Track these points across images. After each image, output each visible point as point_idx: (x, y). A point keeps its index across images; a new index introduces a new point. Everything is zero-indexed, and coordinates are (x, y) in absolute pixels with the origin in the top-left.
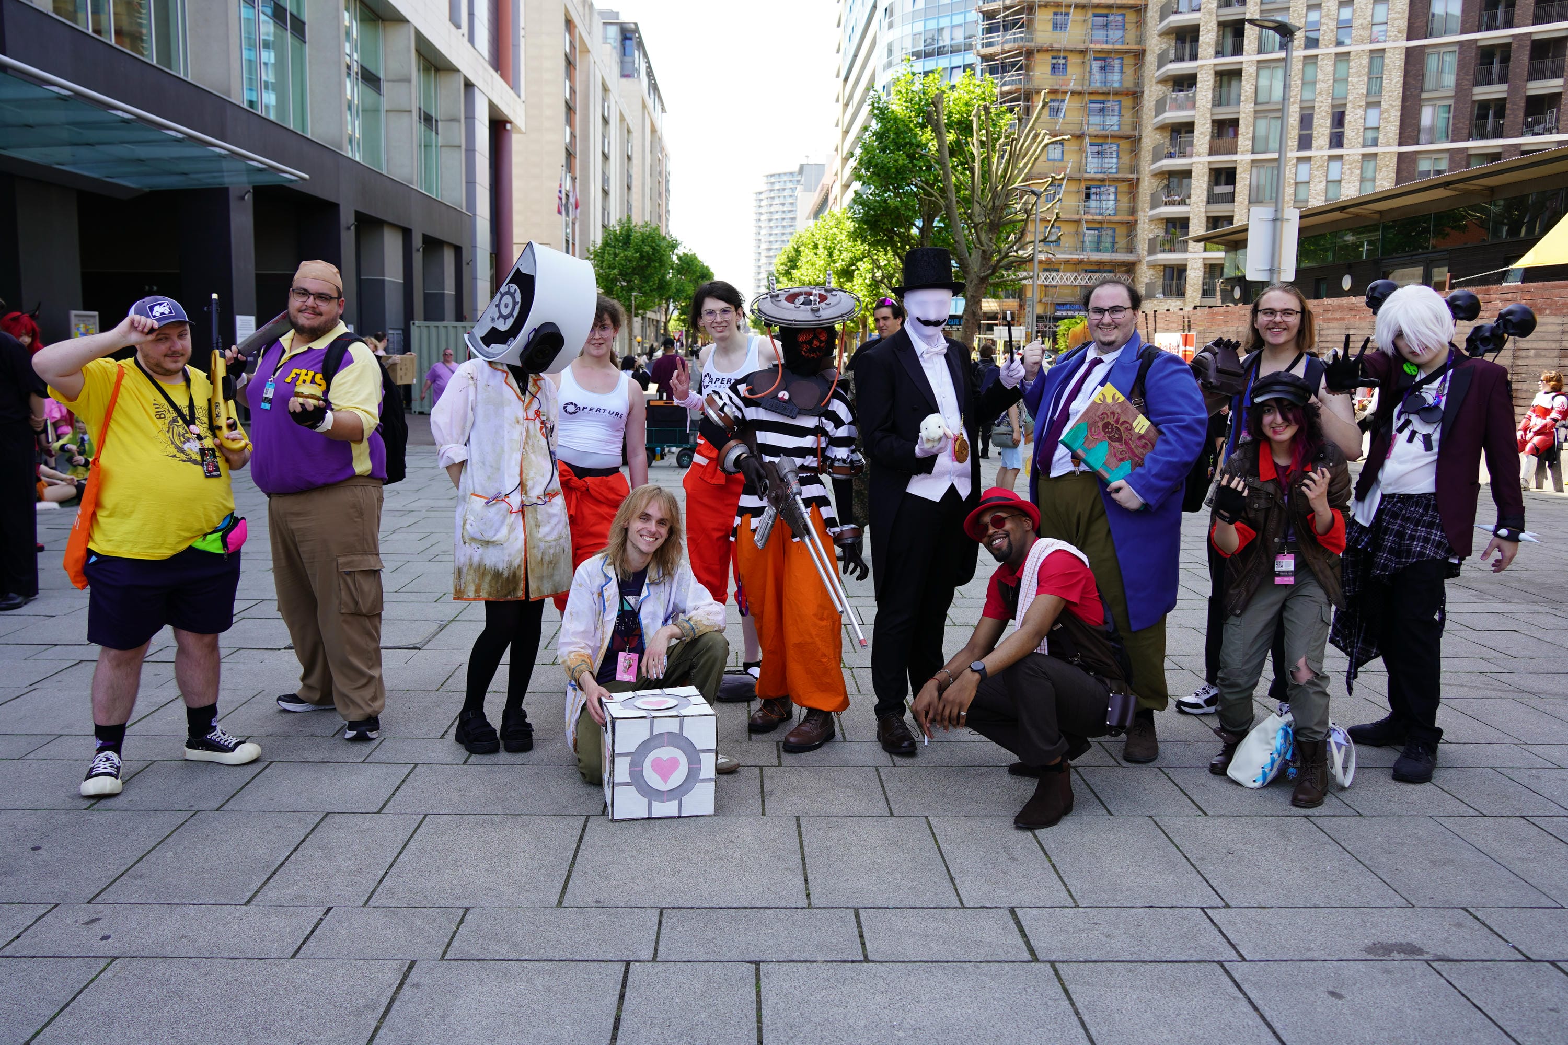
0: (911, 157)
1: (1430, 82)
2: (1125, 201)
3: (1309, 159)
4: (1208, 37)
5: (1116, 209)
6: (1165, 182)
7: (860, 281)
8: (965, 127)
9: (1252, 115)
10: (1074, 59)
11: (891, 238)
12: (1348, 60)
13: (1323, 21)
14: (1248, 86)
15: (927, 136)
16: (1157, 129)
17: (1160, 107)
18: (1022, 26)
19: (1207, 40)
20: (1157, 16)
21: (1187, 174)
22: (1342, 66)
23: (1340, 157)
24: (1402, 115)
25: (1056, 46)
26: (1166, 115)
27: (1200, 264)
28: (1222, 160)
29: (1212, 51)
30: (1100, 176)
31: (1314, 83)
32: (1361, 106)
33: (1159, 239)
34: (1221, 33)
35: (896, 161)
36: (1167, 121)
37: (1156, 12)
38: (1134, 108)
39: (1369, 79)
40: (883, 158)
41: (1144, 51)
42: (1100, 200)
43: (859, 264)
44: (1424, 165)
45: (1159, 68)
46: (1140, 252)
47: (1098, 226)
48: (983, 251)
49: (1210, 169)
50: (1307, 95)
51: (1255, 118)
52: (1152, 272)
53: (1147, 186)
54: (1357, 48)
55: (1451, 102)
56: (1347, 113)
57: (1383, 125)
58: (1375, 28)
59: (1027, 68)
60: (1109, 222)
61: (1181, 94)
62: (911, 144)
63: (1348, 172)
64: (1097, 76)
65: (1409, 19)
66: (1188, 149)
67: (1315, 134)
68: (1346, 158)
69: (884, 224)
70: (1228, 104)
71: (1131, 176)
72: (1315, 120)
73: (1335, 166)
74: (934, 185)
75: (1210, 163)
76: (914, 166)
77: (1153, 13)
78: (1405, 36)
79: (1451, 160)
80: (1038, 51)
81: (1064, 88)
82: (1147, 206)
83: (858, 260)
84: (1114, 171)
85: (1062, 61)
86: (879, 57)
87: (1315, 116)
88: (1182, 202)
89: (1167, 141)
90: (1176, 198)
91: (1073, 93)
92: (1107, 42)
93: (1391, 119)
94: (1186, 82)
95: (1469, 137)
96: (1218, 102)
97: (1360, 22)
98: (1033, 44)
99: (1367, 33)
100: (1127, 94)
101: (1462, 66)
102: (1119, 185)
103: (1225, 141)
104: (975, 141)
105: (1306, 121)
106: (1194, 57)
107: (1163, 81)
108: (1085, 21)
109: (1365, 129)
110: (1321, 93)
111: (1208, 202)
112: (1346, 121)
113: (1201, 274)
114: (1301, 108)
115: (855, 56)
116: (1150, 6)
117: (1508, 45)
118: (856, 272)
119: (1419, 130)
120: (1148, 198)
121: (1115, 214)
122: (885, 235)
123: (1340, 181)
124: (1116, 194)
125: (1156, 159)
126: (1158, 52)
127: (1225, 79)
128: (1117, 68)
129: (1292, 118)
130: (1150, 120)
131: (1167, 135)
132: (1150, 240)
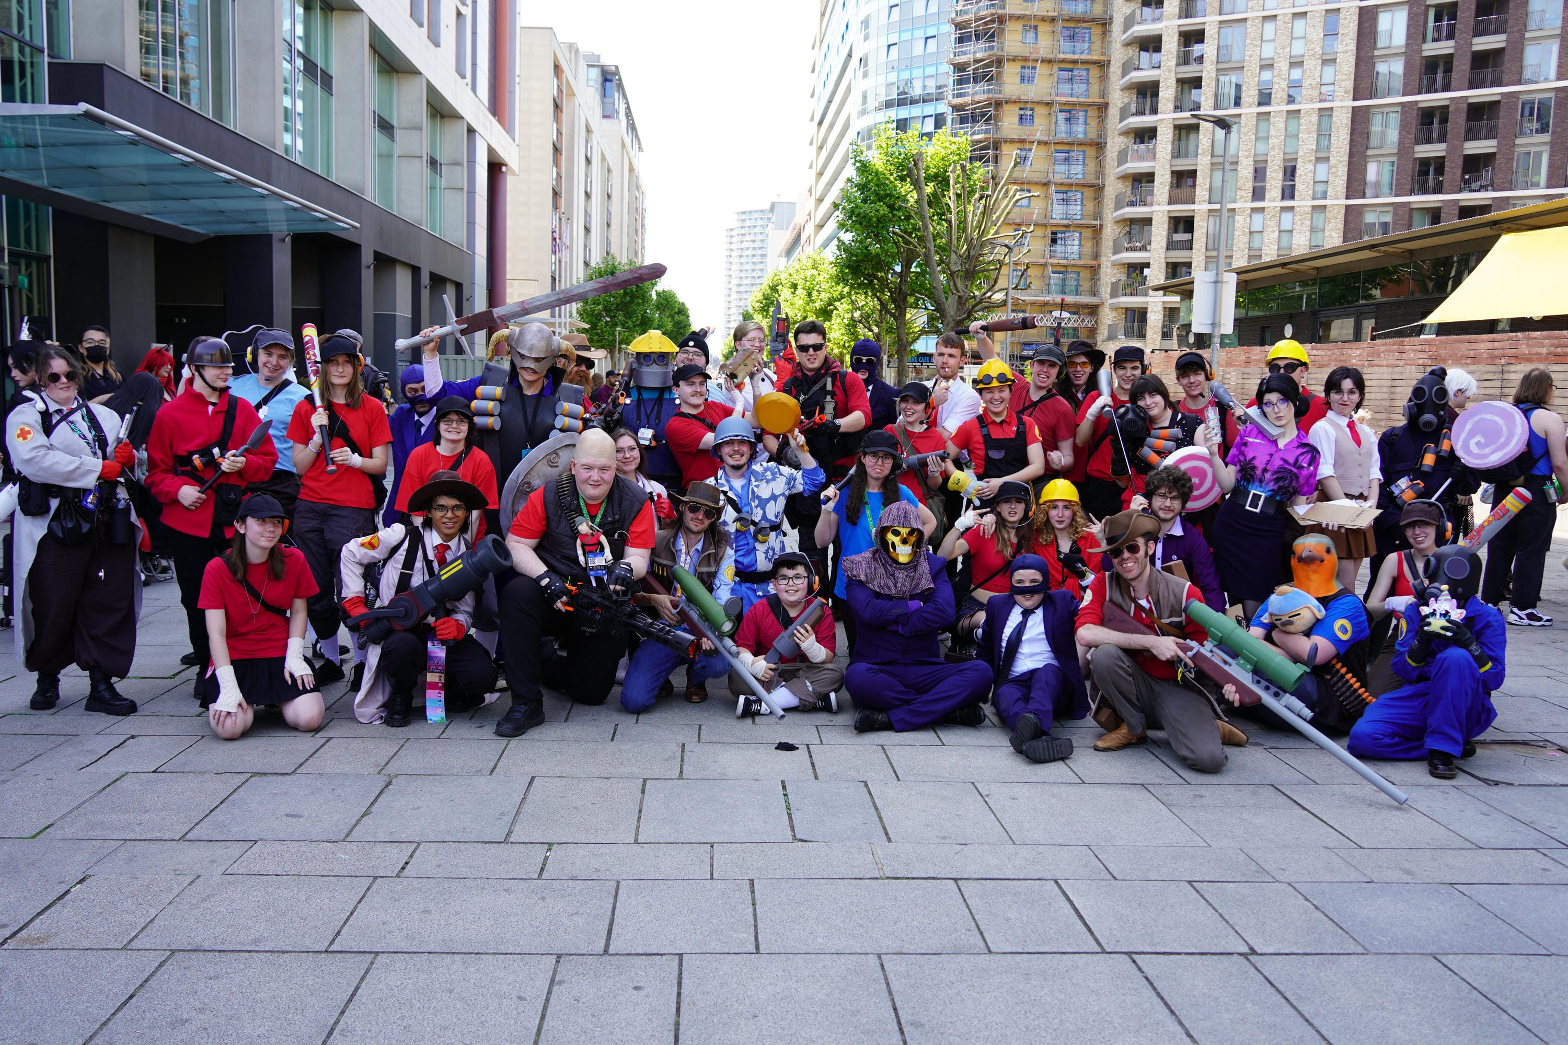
0: (891, 207)
1: (1374, 141)
2: (1088, 245)
3: (1262, 210)
4: (1167, 93)
5: (1080, 254)
6: (1127, 229)
7: (839, 320)
8: (942, 180)
9: (1209, 166)
10: (1040, 111)
11: (871, 282)
12: (1299, 118)
13: (1275, 80)
14: (1205, 140)
15: (905, 188)
16: (1119, 178)
17: (1122, 157)
18: (991, 79)
19: (1167, 96)
20: (1119, 71)
21: (1148, 221)
22: (1293, 123)
23: (1293, 207)
24: (1349, 170)
25: (1023, 98)
26: (1128, 165)
27: (1160, 308)
28: (1181, 209)
29: (1171, 106)
30: (1065, 222)
31: (1267, 138)
32: (1311, 161)
33: (1121, 283)
34: (1180, 89)
35: (877, 211)
36: (1129, 171)
37: (1118, 67)
38: (1097, 158)
39: (1318, 135)
40: (866, 208)
41: (1107, 104)
42: (1065, 245)
43: (837, 304)
44: (1370, 218)
45: (1121, 120)
46: (1103, 295)
47: (1063, 270)
48: (959, 297)
49: (1170, 218)
50: (1261, 148)
51: (1212, 170)
52: (1114, 314)
53: (1110, 232)
54: (1308, 106)
55: (1394, 159)
56: (1298, 167)
57: (1331, 179)
58: (1324, 89)
59: (997, 118)
60: (1074, 266)
61: (1142, 146)
62: (890, 195)
63: (1299, 222)
64: (1063, 127)
65: (1355, 81)
66: (1149, 198)
67: (1268, 186)
68: (1297, 209)
69: (866, 269)
70: (1187, 156)
71: (1094, 222)
72: (1268, 174)
73: (1287, 217)
74: (911, 233)
75: (1169, 211)
76: (894, 215)
77: (1115, 69)
78: (1351, 96)
79: (1395, 214)
80: (1006, 102)
81: (1031, 138)
82: (1109, 251)
83: (835, 300)
84: (1079, 217)
85: (1029, 112)
86: (853, 105)
87: (1268, 170)
88: (1143, 248)
89: (1129, 189)
90: (1138, 244)
91: (1039, 143)
92: (1072, 95)
93: (1339, 173)
94: (1146, 135)
95: (1411, 192)
96: (1177, 154)
97: (1309, 82)
98: (1001, 96)
99: (1317, 93)
100: (1091, 145)
101: (1404, 126)
102: (1084, 231)
103: (1184, 191)
104: (951, 194)
105: (1259, 173)
106: (1154, 111)
107: (1125, 133)
108: (1051, 75)
109: (1315, 182)
110: (1273, 148)
111: (1168, 249)
112: (1297, 175)
113: (1161, 317)
114: (1254, 161)
115: (830, 102)
116: (1113, 62)
117: (1447, 107)
118: (835, 312)
119: (1365, 185)
120: (1111, 244)
121: (1079, 259)
122: (865, 279)
123: (1292, 231)
124: (1080, 239)
125: (1118, 206)
126: (1120, 105)
127: (1183, 132)
128: (1081, 120)
129: (1246, 171)
130: (1113, 170)
131: (1129, 184)
132: (1112, 284)
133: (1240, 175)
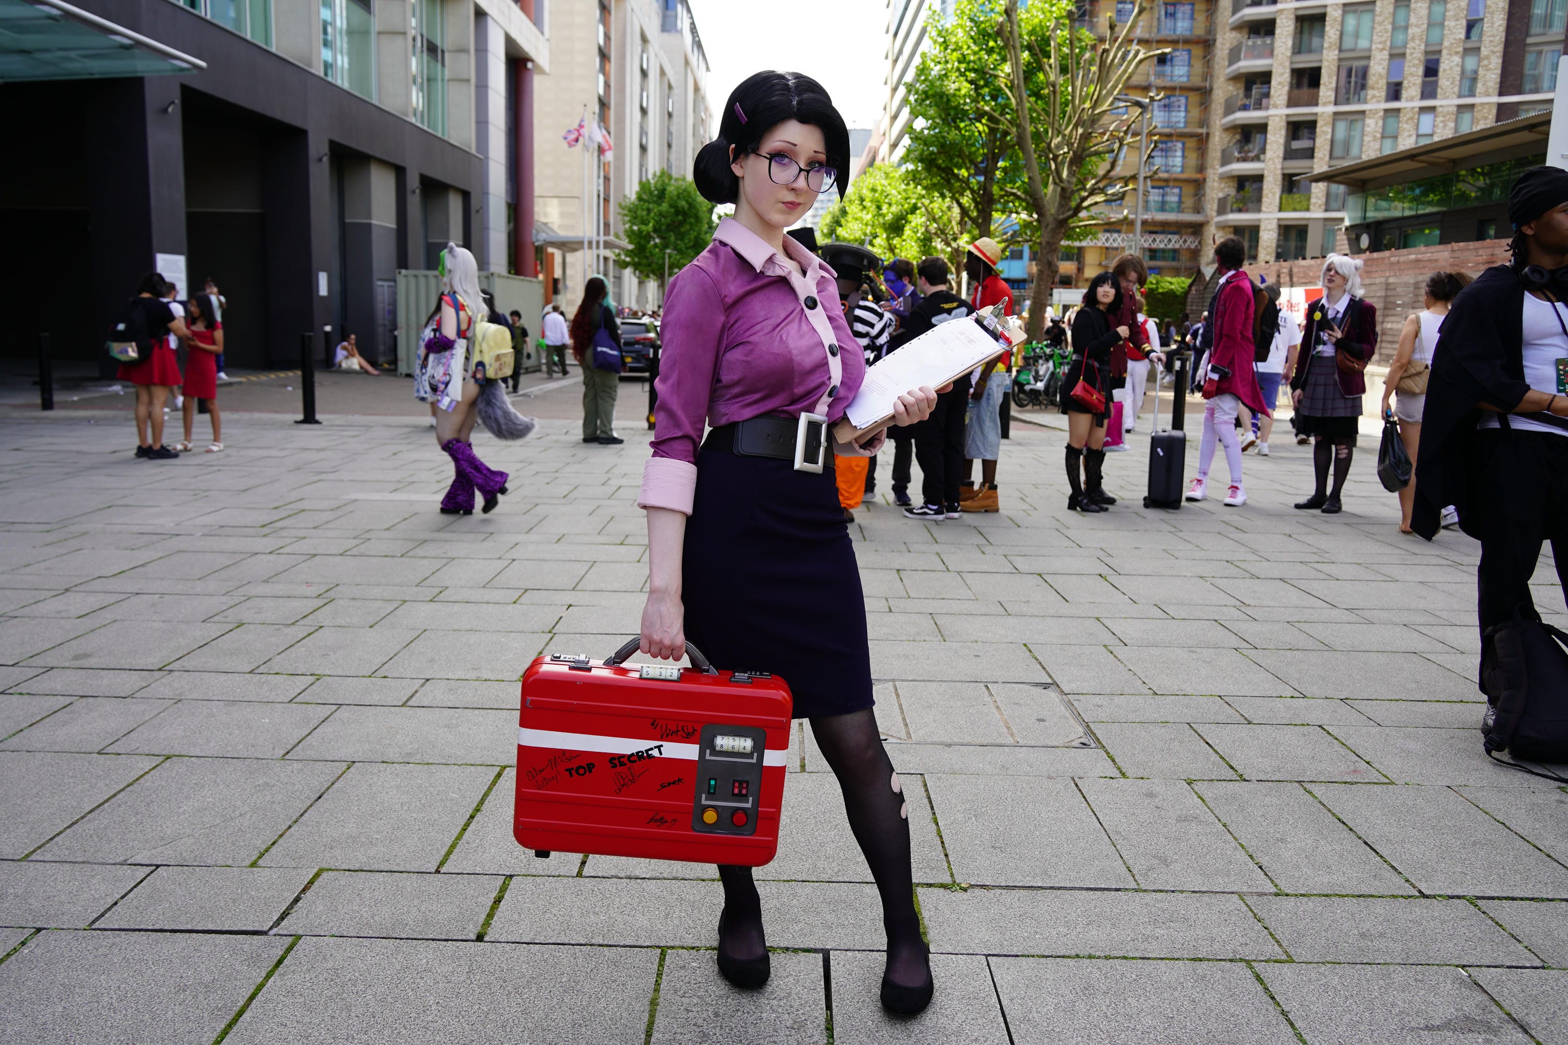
3: (1398, 111)
5: (1183, 167)
6: (1238, 137)
9: (1336, 63)
12: (1445, 2)
14: (1332, 31)
16: (1230, 79)
17: (1234, 55)
21: (1262, 128)
23: (1432, 109)
24: (1503, 62)
26: (1241, 64)
27: (1274, 225)
28: (1301, 112)
30: (1167, 130)
31: (1406, 28)
32: (1457, 53)
33: (1230, 200)
36: (1242, 71)
38: (1205, 57)
39: (1467, 23)
42: (1166, 157)
45: (1234, 13)
46: (1209, 212)
47: (1162, 184)
49: (1289, 123)
50: (1398, 41)
51: (1338, 67)
53: (1218, 141)
55: (1560, 48)
56: (1442, 60)
57: (1482, 73)
59: (1092, 12)
60: (1176, 180)
61: (1259, 41)
63: (1442, 120)
64: (1166, 22)
66: (1264, 101)
67: (1405, 83)
68: (1440, 110)
70: (1310, 51)
71: (1200, 131)
72: (1406, 69)
73: (1427, 120)
75: (1287, 116)
82: (1217, 164)
84: (1182, 125)
87: (1407, 65)
88: (1257, 158)
89: (1241, 93)
90: (1250, 154)
91: (1140, 40)
93: (1492, 66)
94: (1265, 28)
96: (1298, 49)
100: (1198, 43)
102: (1188, 141)
103: (1305, 91)
105: (1396, 69)
107: (1238, 27)
109: (1462, 77)
110: (1413, 39)
111: (1285, 158)
112: (1441, 70)
113: (1275, 235)
114: (1391, 55)
119: (1523, 78)
123: (1432, 135)
124: (1183, 150)
125: (1229, 110)
127: (1306, 25)
128: (1188, 15)
129: (1380, 66)
130: (1223, 70)
131: (1241, 86)
132: (1220, 200)
133: (1372, 71)
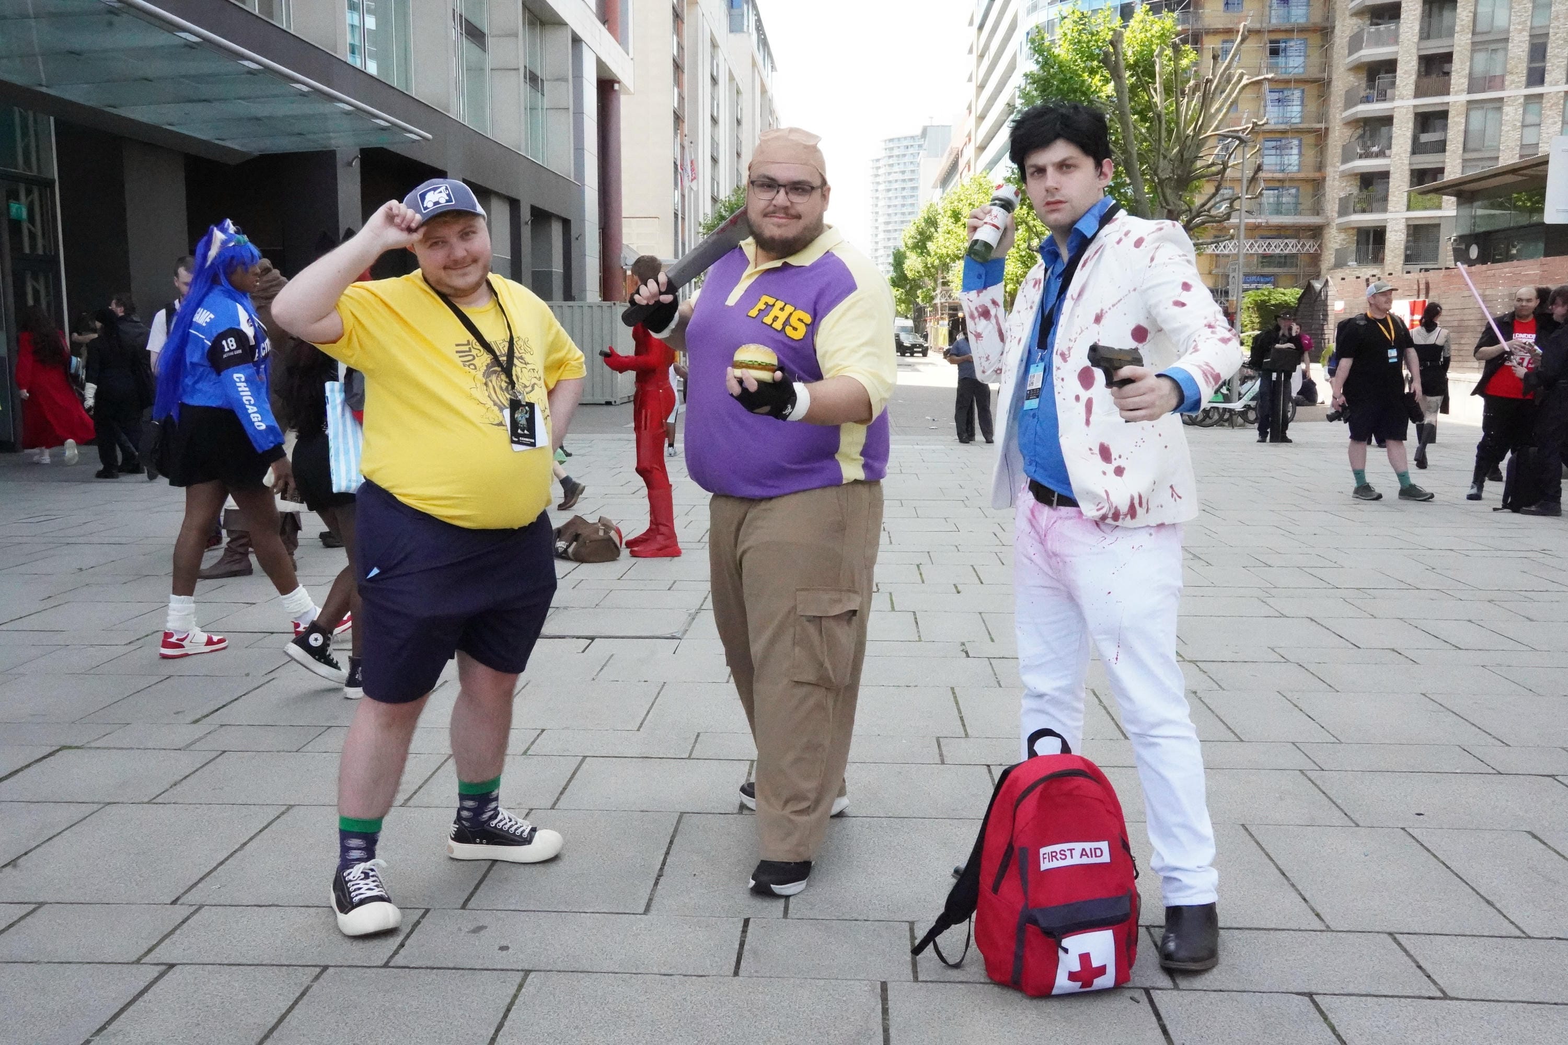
2: (1310, 153)
3: (1540, 97)
5: (1299, 165)
6: (1360, 131)
9: (1469, 47)
14: (1465, 13)
16: (1350, 70)
17: (1355, 43)
21: (1388, 120)
26: (1363, 52)
27: (1402, 226)
28: (1431, 102)
30: (1282, 127)
31: (1549, 5)
33: (1352, 197)
36: (1364, 60)
38: (1323, 46)
42: (1281, 155)
46: (1329, 213)
47: (1278, 184)
49: (1416, 114)
50: (1540, 21)
51: (1473, 51)
52: (1343, 236)
53: (1339, 136)
60: (1292, 180)
61: (1382, 27)
64: (1279, 11)
66: (1389, 91)
67: (1549, 66)
70: (1439, 36)
71: (1318, 126)
72: (1549, 50)
75: (1415, 106)
81: (1236, 27)
82: (1337, 160)
84: (1298, 120)
87: (1549, 46)
88: (1381, 154)
89: (1364, 84)
90: (1374, 149)
91: (1250, 32)
94: (1387, 13)
96: (1426, 34)
100: (1314, 30)
102: (1303, 136)
103: (1436, 80)
105: (1537, 51)
107: (1359, 13)
110: (1557, 18)
111: (1414, 152)
113: (1403, 236)
114: (1530, 36)
120: (1339, 150)
121: (1299, 171)
124: (1300, 147)
125: (1349, 104)
127: (1435, 7)
128: (1303, 1)
129: (1519, 48)
130: (1342, 60)
131: (1363, 76)
132: (1340, 199)
133: (1510, 55)
